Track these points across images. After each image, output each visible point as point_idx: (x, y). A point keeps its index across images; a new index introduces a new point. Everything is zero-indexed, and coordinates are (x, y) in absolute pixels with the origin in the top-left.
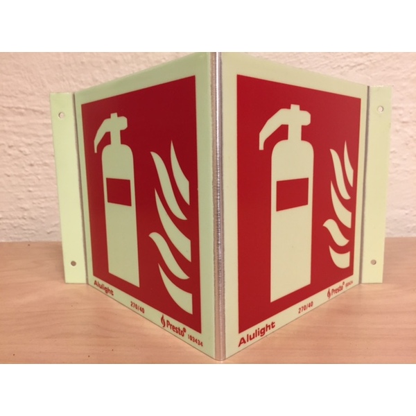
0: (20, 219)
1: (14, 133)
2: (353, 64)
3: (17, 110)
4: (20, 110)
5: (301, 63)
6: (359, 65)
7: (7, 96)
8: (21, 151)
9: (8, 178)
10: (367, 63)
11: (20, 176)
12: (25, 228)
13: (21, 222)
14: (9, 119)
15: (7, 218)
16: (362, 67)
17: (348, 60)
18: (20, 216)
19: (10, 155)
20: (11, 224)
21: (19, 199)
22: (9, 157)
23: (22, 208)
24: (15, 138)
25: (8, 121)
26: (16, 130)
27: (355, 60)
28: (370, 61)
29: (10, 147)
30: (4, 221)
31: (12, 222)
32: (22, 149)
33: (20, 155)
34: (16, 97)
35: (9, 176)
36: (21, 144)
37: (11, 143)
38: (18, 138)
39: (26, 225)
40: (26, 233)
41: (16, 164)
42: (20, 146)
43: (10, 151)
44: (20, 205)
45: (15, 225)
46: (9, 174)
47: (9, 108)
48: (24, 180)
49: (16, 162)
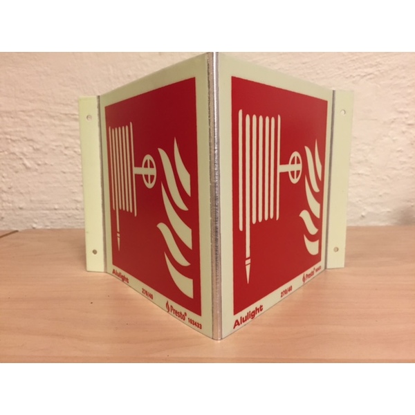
0: (73, 209)
1: (70, 136)
2: (363, 74)
3: (72, 117)
4: (75, 117)
5: (318, 74)
6: (369, 74)
7: (63, 104)
8: (75, 152)
9: (64, 175)
10: (376, 73)
11: (74, 173)
12: (78, 217)
13: (75, 212)
14: (66, 124)
15: (62, 209)
16: (371, 76)
17: (359, 70)
18: (74, 207)
19: (66, 155)
20: (66, 214)
21: (73, 193)
22: (65, 157)
23: (75, 200)
24: (71, 140)
25: (64, 126)
26: (71, 133)
27: (366, 70)
28: (379, 71)
29: (66, 148)
30: (60, 212)
31: (67, 212)
32: (76, 150)
33: (75, 155)
34: (72, 106)
35: (64, 173)
36: (76, 146)
37: (67, 145)
38: (72, 141)
39: (79, 215)
40: (78, 222)
41: (70, 163)
42: (75, 147)
43: (66, 152)
44: (74, 198)
45: (70, 215)
46: (64, 170)
47: (66, 114)
48: (77, 176)
49: (71, 161)
